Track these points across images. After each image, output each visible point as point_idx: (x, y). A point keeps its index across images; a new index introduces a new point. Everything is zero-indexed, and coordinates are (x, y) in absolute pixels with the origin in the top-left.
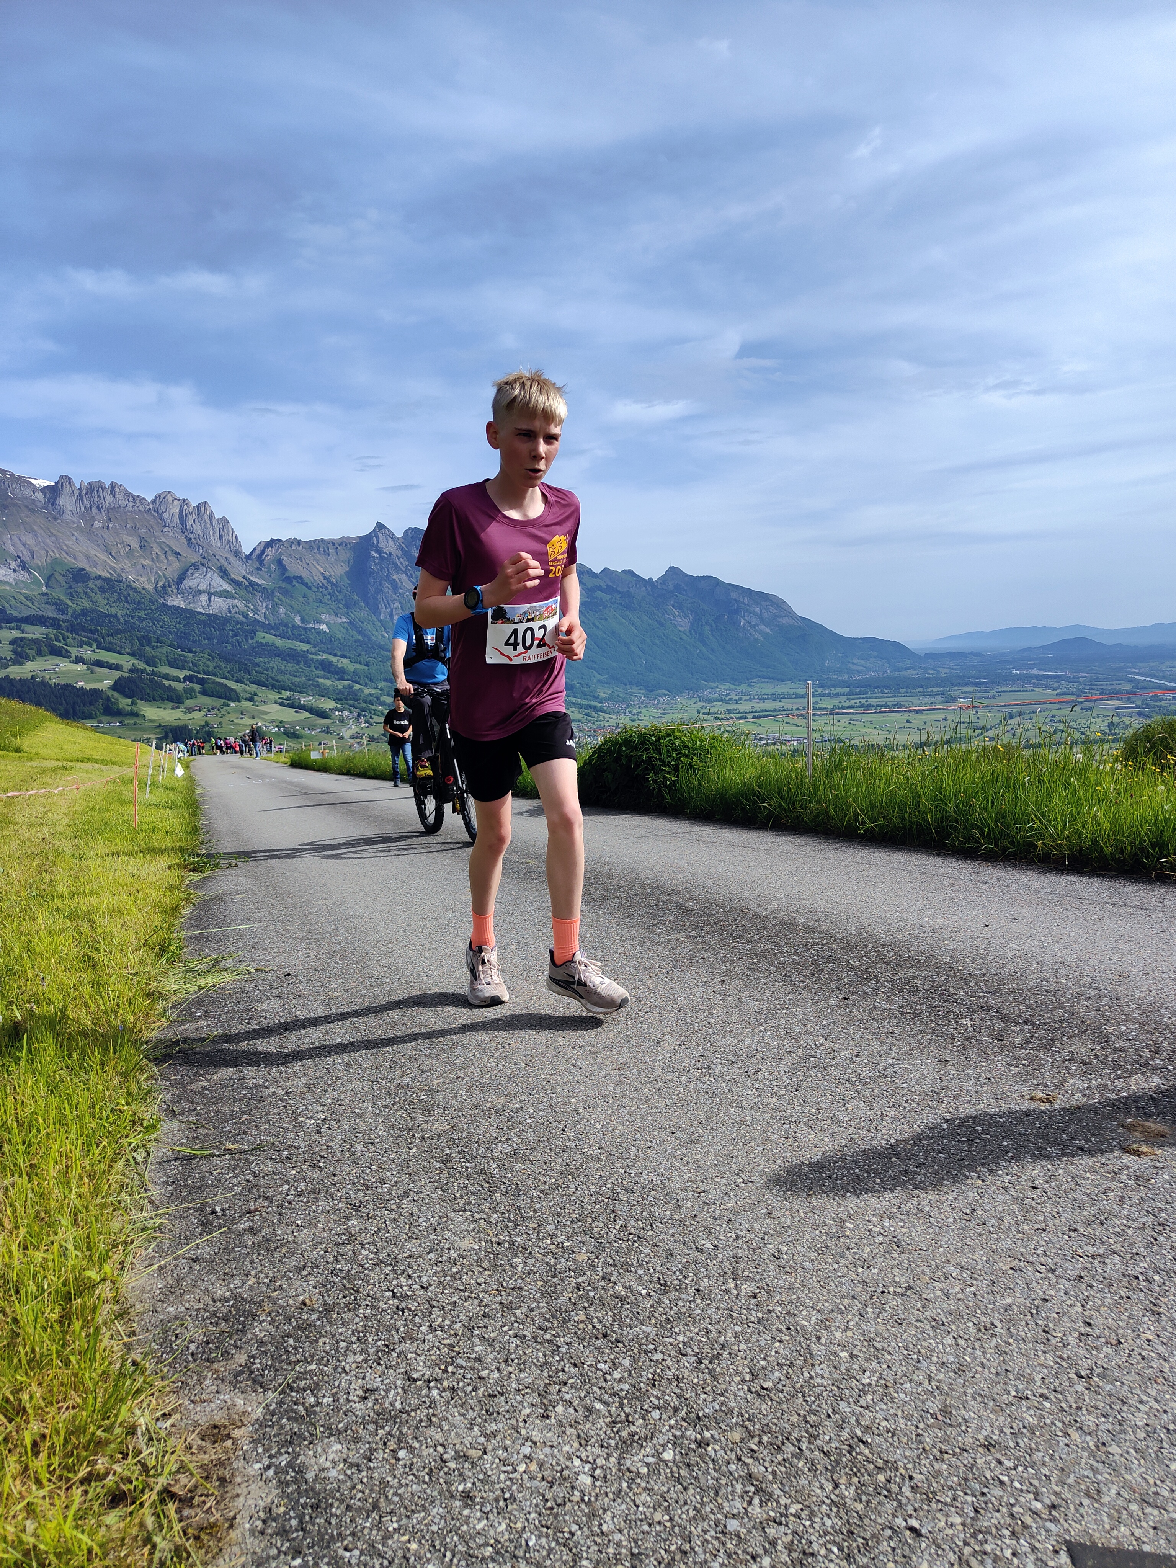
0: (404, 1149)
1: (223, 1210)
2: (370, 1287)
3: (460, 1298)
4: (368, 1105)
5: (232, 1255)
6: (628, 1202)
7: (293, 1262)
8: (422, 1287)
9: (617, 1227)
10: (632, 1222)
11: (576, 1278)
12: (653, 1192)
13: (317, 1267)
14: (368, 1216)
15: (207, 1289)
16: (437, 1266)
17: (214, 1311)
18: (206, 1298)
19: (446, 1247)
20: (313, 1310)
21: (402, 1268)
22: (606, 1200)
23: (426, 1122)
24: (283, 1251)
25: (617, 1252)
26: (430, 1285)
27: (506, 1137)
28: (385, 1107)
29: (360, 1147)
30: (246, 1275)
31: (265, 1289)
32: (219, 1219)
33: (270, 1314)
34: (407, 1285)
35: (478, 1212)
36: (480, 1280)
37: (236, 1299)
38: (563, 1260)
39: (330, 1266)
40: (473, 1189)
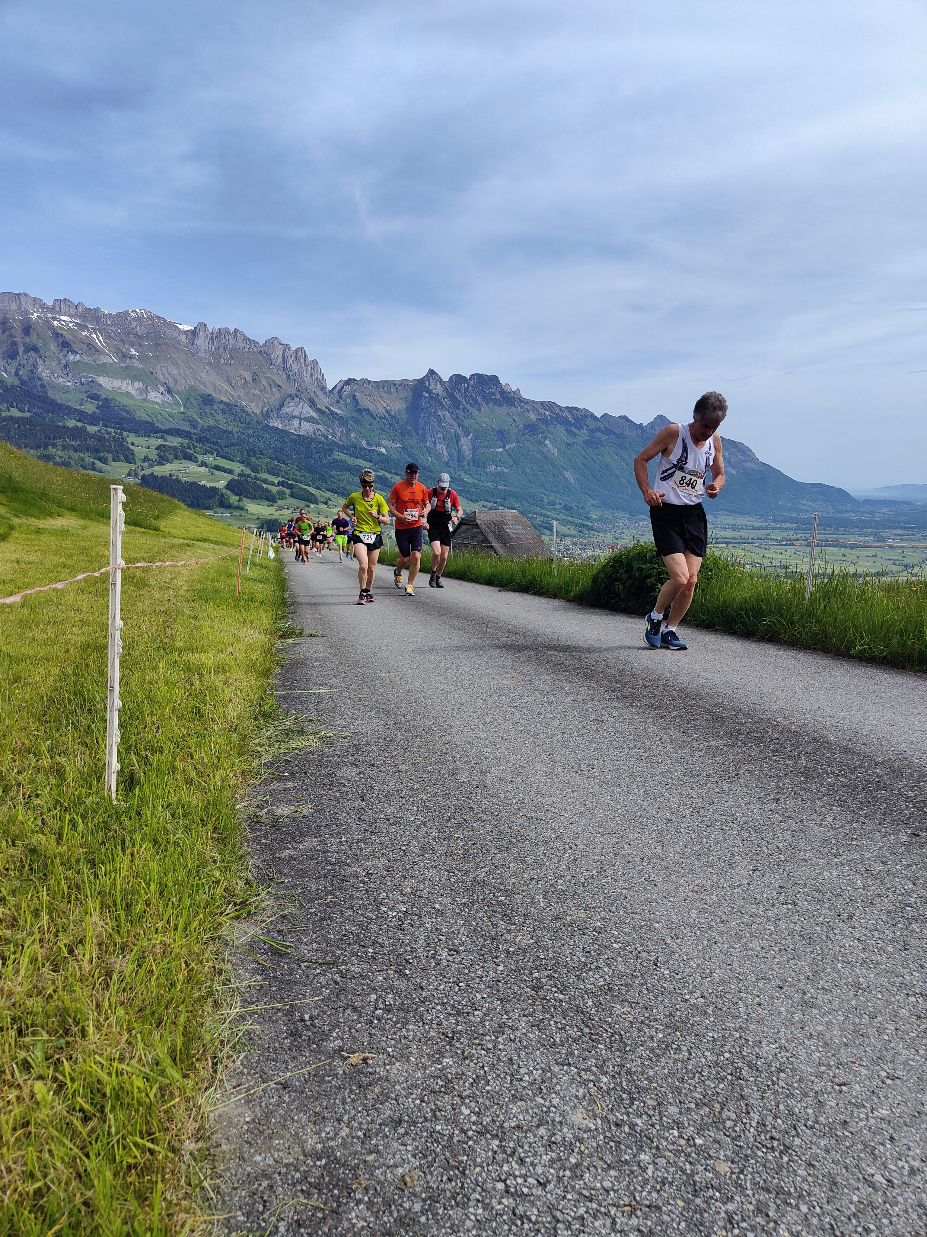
0: (490, 965)
1: (312, 1018)
2: (478, 1169)
3: (587, 1212)
4: (446, 900)
5: (323, 1087)
6: (756, 1085)
7: (387, 1111)
8: (538, 1181)
9: (754, 1124)
10: (770, 1118)
11: (725, 1203)
12: (782, 1074)
13: (415, 1123)
14: (463, 1053)
15: (297, 1133)
16: (553, 1151)
17: (305, 1172)
18: (297, 1149)
19: (558, 1119)
20: (415, 1195)
21: (512, 1145)
22: (729, 1077)
23: (509, 931)
24: (376, 1091)
25: (765, 1166)
26: (549, 1182)
27: (595, 964)
28: (465, 905)
29: (444, 954)
30: (339, 1121)
31: (359, 1149)
32: (308, 1030)
33: (366, 1189)
34: (521, 1176)
35: (584, 1070)
36: (608, 1184)
37: (328, 1157)
38: (701, 1168)
39: (428, 1124)
40: (574, 1035)
